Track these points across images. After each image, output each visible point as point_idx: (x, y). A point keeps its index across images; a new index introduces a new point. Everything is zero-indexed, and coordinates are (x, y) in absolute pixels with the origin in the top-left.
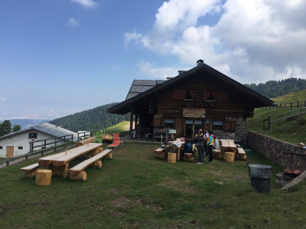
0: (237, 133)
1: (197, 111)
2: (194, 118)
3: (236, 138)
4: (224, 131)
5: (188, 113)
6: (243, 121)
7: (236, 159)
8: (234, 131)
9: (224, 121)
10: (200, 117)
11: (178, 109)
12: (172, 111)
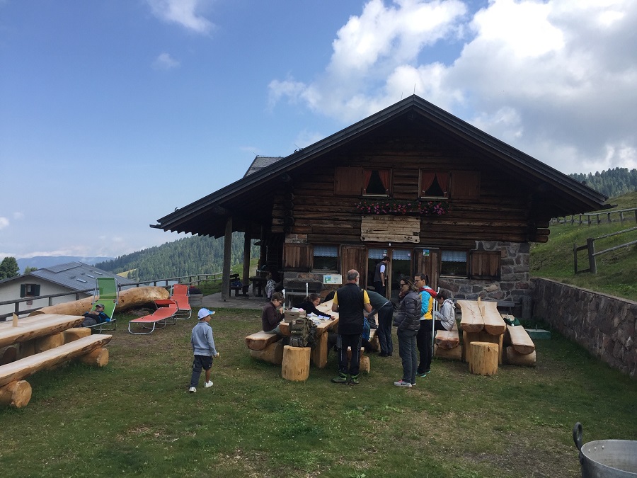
0: (506, 282)
1: (399, 225)
2: (392, 243)
3: (502, 298)
4: (470, 277)
5: (372, 230)
6: (520, 251)
7: (505, 362)
8: (496, 278)
9: (469, 251)
10: (405, 241)
11: (347, 220)
12: (332, 225)
